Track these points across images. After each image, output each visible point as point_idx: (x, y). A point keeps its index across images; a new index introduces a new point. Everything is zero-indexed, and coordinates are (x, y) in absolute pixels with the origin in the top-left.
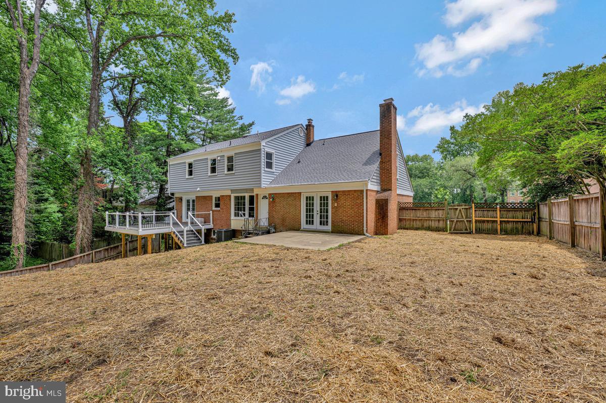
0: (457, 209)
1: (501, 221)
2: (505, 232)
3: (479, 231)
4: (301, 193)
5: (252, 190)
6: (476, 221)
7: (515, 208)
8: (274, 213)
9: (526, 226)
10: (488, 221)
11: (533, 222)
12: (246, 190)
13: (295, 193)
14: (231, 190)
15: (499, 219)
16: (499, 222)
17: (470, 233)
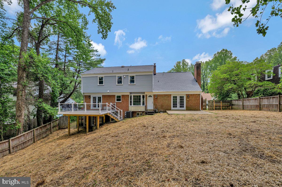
0: (210, 102)
1: (222, 106)
2: (223, 109)
3: (216, 109)
4: (171, 95)
5: (144, 93)
6: (215, 106)
7: (225, 102)
8: (157, 103)
9: (228, 107)
10: (218, 106)
11: (230, 106)
12: (142, 93)
13: (168, 95)
14: (130, 93)
15: (221, 105)
16: (221, 106)
17: (213, 110)
